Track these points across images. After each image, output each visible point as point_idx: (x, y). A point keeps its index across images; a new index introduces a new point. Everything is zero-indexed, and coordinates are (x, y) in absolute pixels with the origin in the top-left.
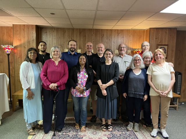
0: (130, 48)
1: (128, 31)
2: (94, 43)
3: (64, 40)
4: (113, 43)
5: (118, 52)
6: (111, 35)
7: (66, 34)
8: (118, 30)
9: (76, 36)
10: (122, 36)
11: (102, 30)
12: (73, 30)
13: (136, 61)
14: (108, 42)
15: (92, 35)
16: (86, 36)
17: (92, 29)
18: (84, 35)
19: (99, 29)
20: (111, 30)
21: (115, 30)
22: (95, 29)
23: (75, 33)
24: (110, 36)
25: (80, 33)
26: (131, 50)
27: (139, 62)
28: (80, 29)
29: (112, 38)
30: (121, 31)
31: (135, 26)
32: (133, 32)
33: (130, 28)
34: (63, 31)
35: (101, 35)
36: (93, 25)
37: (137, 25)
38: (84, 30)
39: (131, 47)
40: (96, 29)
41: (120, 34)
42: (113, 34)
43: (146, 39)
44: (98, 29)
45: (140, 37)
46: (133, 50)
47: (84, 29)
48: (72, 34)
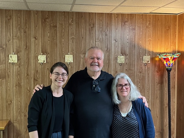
0: (149, 52)
1: (144, 16)
2: (74, 41)
3: (9, 34)
4: (113, 42)
5: (124, 59)
6: (109, 25)
7: (14, 22)
8: (123, 15)
9: (36, 26)
10: (131, 28)
11: (90, 14)
12: (28, 13)
13: (120, 88)
14: (103, 40)
15: (70, 24)
16: (56, 27)
17: (68, 12)
18: (52, 25)
19: (85, 13)
20: (110, 15)
21: (118, 14)
22: (76, 13)
23: (32, 21)
24: (107, 26)
25: (44, 20)
26: (150, 55)
27: (127, 89)
28: (43, 12)
29: (111, 31)
30: (129, 18)
31: (160, 7)
32: (154, 20)
33: (148, 11)
34: (6, 17)
35: (90, 25)
36: (73, 4)
37: (163, 7)
38: (53, 14)
39: (151, 49)
40: (79, 13)
41: (127, 23)
42: (113, 23)
43: (179, 32)
44: (81, 13)
45: (167, 30)
46: (154, 56)
47: (52, 12)
48: (26, 23)
